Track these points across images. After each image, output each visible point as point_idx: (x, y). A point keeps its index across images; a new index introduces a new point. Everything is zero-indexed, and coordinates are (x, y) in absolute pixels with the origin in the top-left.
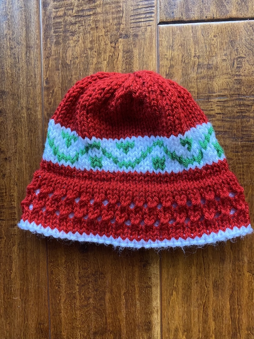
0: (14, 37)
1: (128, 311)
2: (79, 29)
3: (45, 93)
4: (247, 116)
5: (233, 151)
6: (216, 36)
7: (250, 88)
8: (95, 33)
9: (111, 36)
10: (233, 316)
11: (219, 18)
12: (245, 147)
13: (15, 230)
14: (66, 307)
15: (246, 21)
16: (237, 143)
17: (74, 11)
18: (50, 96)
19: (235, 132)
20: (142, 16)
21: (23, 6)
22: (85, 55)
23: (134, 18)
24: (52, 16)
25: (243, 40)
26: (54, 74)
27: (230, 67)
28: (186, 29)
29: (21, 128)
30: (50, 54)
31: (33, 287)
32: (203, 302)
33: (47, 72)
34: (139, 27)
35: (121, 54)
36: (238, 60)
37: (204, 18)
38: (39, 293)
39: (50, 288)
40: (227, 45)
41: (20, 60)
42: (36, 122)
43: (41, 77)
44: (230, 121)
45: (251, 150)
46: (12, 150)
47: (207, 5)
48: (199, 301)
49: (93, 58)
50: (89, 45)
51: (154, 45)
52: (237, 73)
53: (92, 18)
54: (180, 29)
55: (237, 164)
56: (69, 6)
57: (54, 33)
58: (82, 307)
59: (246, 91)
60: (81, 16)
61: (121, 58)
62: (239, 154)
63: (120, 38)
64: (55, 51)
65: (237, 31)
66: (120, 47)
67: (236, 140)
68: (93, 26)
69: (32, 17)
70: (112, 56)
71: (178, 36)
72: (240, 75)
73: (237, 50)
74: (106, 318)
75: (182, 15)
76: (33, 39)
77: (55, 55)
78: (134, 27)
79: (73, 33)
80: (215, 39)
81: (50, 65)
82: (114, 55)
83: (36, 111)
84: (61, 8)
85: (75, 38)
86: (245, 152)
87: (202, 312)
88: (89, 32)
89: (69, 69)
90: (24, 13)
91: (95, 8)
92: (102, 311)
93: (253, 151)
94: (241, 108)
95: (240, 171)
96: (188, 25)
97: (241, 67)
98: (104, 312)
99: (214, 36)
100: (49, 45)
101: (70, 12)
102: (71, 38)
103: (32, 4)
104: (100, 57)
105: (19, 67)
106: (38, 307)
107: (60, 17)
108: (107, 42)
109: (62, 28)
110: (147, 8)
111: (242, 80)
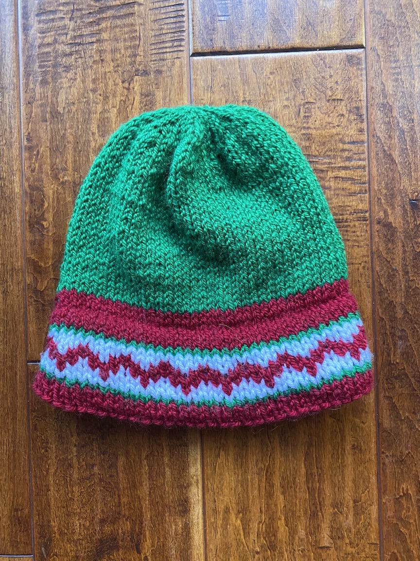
1: (153, 484)
2: (76, 61)
3: (25, 154)
6: (274, 73)
7: (323, 145)
8: (100, 68)
9: (123, 73)
10: (310, 485)
11: (276, 47)
14: (57, 481)
15: (314, 52)
17: (69, 37)
18: (34, 160)
20: (167, 45)
22: (85, 100)
23: (155, 47)
24: (37, 43)
25: (311, 79)
26: (40, 127)
27: (295, 117)
28: (231, 62)
30: (33, 98)
31: (5, 452)
32: (265, 466)
33: (28, 125)
34: (163, 60)
35: (137, 98)
36: (306, 107)
37: (256, 48)
38: (14, 460)
39: (32, 452)
40: (289, 86)
42: (12, 198)
43: (19, 131)
47: (259, 29)
48: (260, 465)
49: (97, 104)
50: (91, 85)
51: (185, 86)
52: (304, 125)
53: (95, 46)
54: (222, 63)
56: (62, 30)
57: (39, 67)
58: (82, 480)
59: (318, 151)
60: (79, 44)
61: (138, 104)
63: (136, 75)
64: (41, 94)
65: (303, 66)
66: (136, 88)
68: (97, 58)
69: (7, 45)
70: (124, 102)
71: (220, 73)
72: (308, 128)
73: (303, 92)
74: (119, 496)
75: (224, 43)
76: (8, 76)
77: (41, 100)
78: (156, 60)
79: (67, 68)
80: (271, 77)
81: (33, 114)
82: (127, 99)
83: (12, 182)
84: (49, 32)
85: (70, 75)
87: (264, 480)
88: (91, 66)
89: (61, 120)
91: (99, 32)
92: (114, 485)
96: (233, 58)
97: (310, 116)
98: (116, 487)
99: (271, 73)
100: (31, 86)
101: (63, 38)
102: (64, 74)
103: (7, 26)
104: (107, 103)
106: (14, 483)
107: (48, 44)
108: (117, 81)
109: (50, 61)
110: (174, 33)
111: (311, 134)
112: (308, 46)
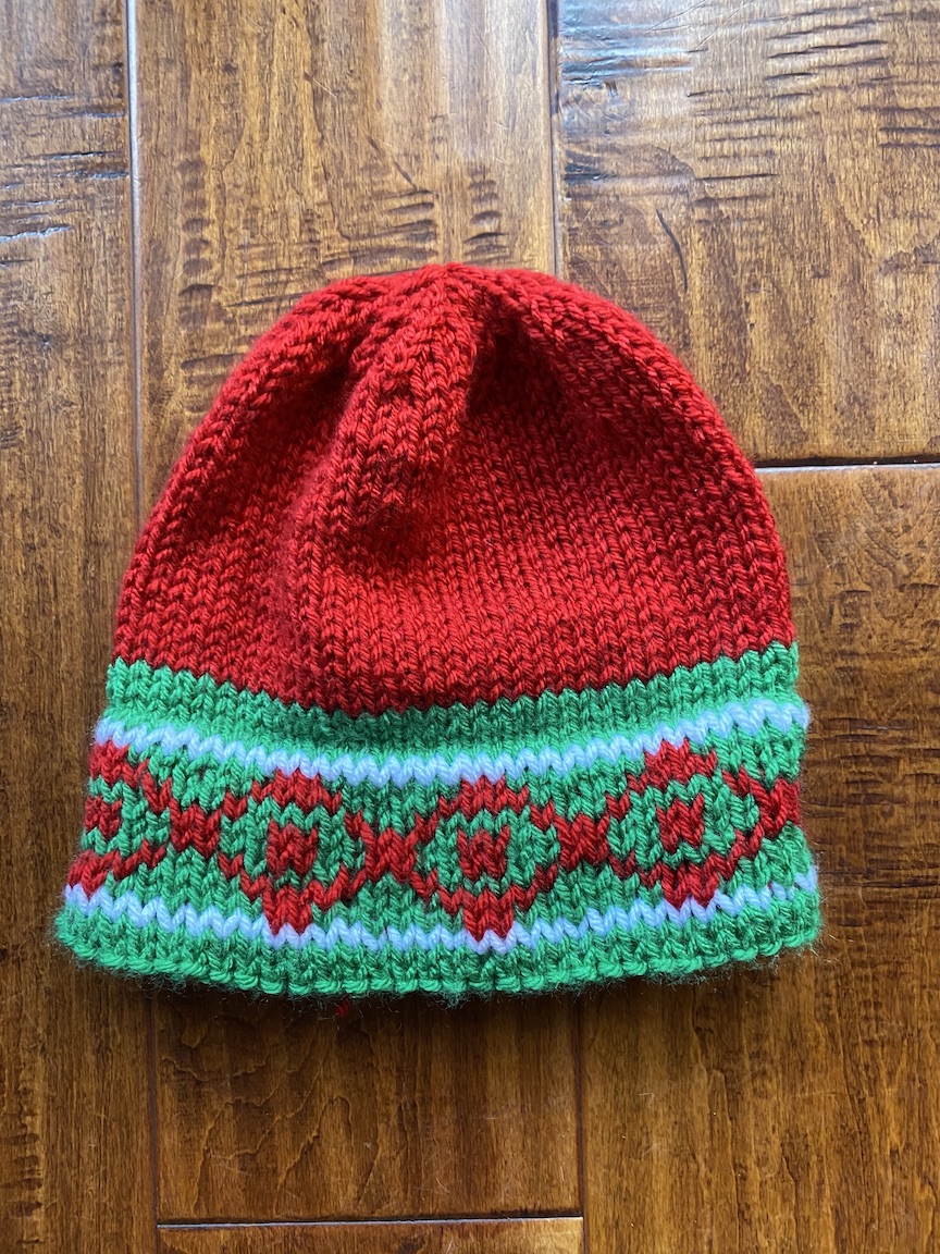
0: (41, 508)
4: (882, 797)
5: (839, 919)
7: (889, 696)
11: (774, 455)
12: (878, 906)
13: (35, 1224)
15: (866, 469)
16: (850, 891)
19: (844, 853)
21: (75, 398)
25: (859, 535)
27: (820, 626)
29: (63, 836)
36: (847, 602)
40: (806, 550)
41: (60, 589)
44: (825, 815)
45: (901, 917)
46: (28, 919)
47: (731, 410)
52: (843, 647)
55: (853, 965)
59: (875, 709)
62: (861, 930)
65: (839, 502)
67: (847, 880)
69: (110, 438)
72: (853, 654)
73: (840, 566)
76: (111, 513)
86: (878, 925)
90: (77, 422)
93: (906, 919)
94: (863, 770)
95: (865, 991)
97: (857, 626)
103: (109, 391)
105: (57, 616)
111: (860, 670)
112: (852, 453)
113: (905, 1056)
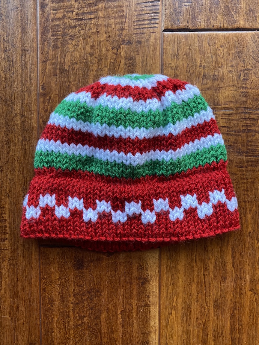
0: (9, 39)
1: (125, 330)
2: (79, 32)
3: (42, 99)
4: (253, 130)
5: (238, 166)
6: (223, 46)
7: (256, 101)
8: (96, 38)
9: (113, 42)
10: (233, 336)
11: (226, 27)
12: (249, 162)
13: (6, 244)
14: (59, 326)
15: (254, 32)
16: (241, 158)
17: (74, 14)
18: (47, 103)
19: (240, 147)
20: (146, 22)
21: (19, 6)
22: (84, 61)
23: (137, 23)
24: (50, 18)
25: (250, 52)
26: (51, 80)
27: (237, 79)
28: (192, 37)
29: (14, 136)
30: (47, 58)
31: (23, 305)
32: (202, 322)
33: (43, 78)
34: (143, 33)
35: (123, 61)
36: (245, 72)
37: (211, 27)
38: (30, 311)
39: (42, 306)
40: (234, 56)
41: (14, 63)
42: (31, 130)
43: (37, 82)
44: (235, 135)
45: (256, 166)
46: (4, 159)
47: (214, 13)
48: (199, 321)
49: (94, 64)
50: (89, 50)
51: (158, 53)
52: (243, 86)
53: (93, 21)
54: (186, 37)
55: (241, 179)
56: (69, 8)
57: (52, 36)
58: (76, 326)
59: (252, 105)
60: (82, 19)
61: (123, 65)
62: (244, 169)
63: (122, 44)
64: (53, 55)
65: (244, 42)
66: (122, 53)
67: (241, 155)
68: (94, 30)
69: (29, 18)
70: (113, 63)
71: (184, 44)
72: (246, 88)
73: (244, 61)
74: (101, 338)
75: (188, 23)
76: (29, 41)
77: (53, 60)
78: (137, 34)
79: (72, 37)
80: (221, 49)
81: (47, 70)
82: (115, 62)
83: (30, 119)
84: (60, 9)
85: (74, 42)
86: (249, 168)
87: (201, 331)
88: (90, 37)
89: (67, 75)
90: (20, 14)
91: (96, 11)
92: (98, 330)
93: (257, 166)
94: (247, 122)
95: (244, 186)
96: (194, 34)
97: (248, 80)
98: (99, 332)
99: (221, 46)
100: (46, 49)
101: (70, 14)
102: (70, 42)
103: (29, 4)
104: (101, 64)
105: (13, 71)
106: (29, 326)
107: (59, 19)
108: (108, 48)
109: (60, 31)
110: (151, 13)
111: (248, 93)
112: (249, 27)
113: (255, 206)
